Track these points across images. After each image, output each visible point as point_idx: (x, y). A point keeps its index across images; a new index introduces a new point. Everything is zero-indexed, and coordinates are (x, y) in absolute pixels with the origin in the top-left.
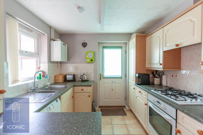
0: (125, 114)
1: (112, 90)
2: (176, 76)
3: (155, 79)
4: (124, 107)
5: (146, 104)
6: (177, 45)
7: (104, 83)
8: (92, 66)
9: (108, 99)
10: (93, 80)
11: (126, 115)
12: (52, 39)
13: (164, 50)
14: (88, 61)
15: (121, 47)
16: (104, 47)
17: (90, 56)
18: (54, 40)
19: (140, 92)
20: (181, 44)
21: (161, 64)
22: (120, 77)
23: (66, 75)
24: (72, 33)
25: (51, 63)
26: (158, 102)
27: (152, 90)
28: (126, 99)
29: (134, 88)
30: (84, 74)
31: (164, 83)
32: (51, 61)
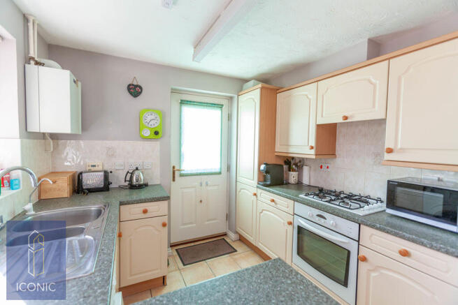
0: (233, 250)
1: (201, 201)
2: (328, 167)
3: (291, 173)
4: (225, 235)
5: (290, 223)
6: (346, 118)
7: (181, 188)
8: (156, 146)
9: (191, 223)
10: (158, 183)
11: (236, 251)
12: (33, 59)
13: (318, 123)
14: (147, 133)
15: (221, 106)
16: (183, 102)
17: (152, 121)
18: (37, 63)
19: (273, 201)
20: (352, 117)
21: (312, 148)
22: (218, 170)
23: (81, 173)
24: (93, 50)
25: (28, 138)
26: (319, 216)
27: (301, 196)
28: (228, 217)
29: (255, 194)
30: (137, 169)
31: (306, 181)
32: (28, 130)
